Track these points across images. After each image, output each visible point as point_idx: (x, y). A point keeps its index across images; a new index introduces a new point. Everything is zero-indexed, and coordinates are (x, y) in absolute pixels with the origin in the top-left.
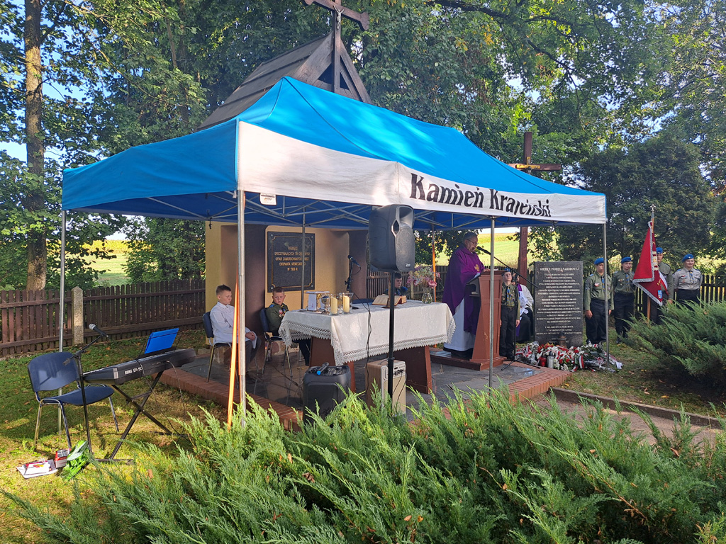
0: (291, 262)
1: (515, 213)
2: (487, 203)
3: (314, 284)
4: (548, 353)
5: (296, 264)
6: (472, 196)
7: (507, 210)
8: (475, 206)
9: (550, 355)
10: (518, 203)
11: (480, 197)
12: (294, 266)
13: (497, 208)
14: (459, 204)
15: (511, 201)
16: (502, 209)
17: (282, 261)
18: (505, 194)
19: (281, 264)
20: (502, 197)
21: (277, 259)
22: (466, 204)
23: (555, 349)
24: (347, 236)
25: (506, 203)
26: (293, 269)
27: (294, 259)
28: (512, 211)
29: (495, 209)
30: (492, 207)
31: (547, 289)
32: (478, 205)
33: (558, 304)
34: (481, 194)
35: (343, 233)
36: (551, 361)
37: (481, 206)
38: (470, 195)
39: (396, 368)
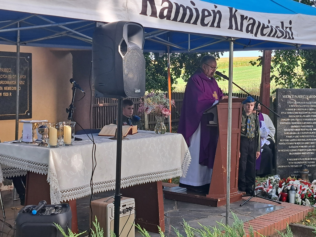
0: (3, 86)
1: (256, 35)
2: (225, 22)
3: (30, 111)
4: (289, 188)
6: (210, 15)
7: (247, 31)
8: (212, 25)
9: (292, 189)
10: (259, 23)
11: (218, 16)
12: (6, 91)
13: (237, 29)
14: (195, 23)
15: (251, 21)
16: (241, 30)
18: (246, 13)
20: (242, 16)
22: (203, 24)
23: (297, 183)
24: (70, 56)
25: (245, 23)
26: (6, 94)
27: (8, 82)
28: (252, 33)
29: (234, 30)
30: (231, 27)
31: (290, 118)
32: (216, 25)
33: (302, 135)
34: (219, 12)
36: (292, 195)
37: (219, 26)
38: (206, 13)
39: (125, 205)
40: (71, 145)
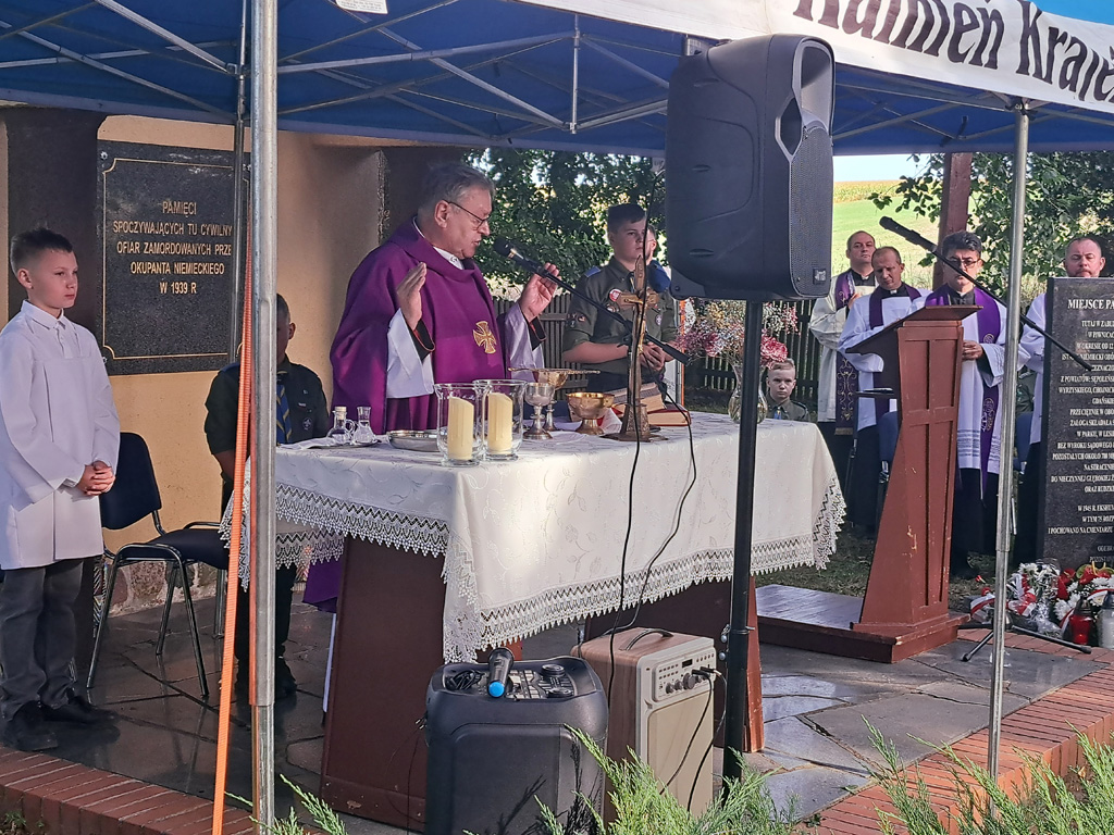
0: (173, 259)
1: (1082, 96)
2: (1010, 54)
5: (189, 268)
6: (974, 25)
7: (1063, 83)
8: (976, 61)
10: (1096, 58)
11: (994, 25)
12: (182, 278)
13: (1038, 74)
14: (934, 50)
15: (1076, 50)
16: (1048, 79)
17: (140, 257)
18: (1064, 24)
19: (137, 267)
20: (1053, 31)
21: (122, 247)
22: (955, 56)
25: (1061, 55)
26: (181, 288)
27: (186, 249)
28: (1073, 89)
29: (1030, 78)
30: (1023, 69)
32: (985, 57)
34: (997, 16)
35: (358, 154)
37: (993, 64)
38: (967, 20)
39: (689, 663)
40: (513, 457)
